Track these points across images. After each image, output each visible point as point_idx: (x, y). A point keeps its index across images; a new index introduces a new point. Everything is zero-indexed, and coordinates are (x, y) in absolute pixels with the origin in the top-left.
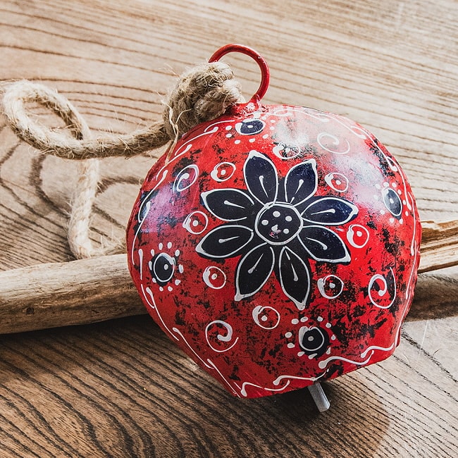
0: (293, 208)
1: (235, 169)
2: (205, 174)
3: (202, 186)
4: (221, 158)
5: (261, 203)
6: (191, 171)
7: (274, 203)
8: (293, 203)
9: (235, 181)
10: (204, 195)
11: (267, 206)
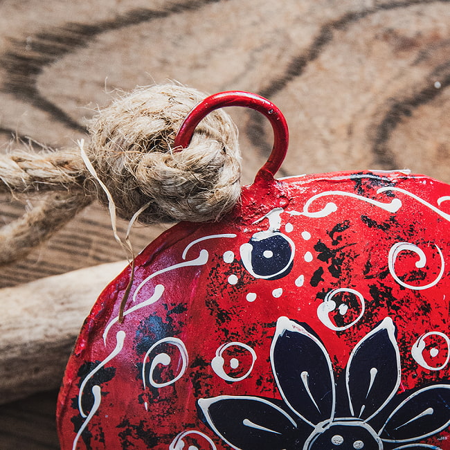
0: (364, 424)
1: (255, 357)
2: (200, 362)
3: (197, 386)
4: (226, 332)
5: (310, 423)
6: (172, 350)
7: (331, 422)
8: (364, 417)
9: (259, 383)
10: (204, 403)
11: (319, 428)
